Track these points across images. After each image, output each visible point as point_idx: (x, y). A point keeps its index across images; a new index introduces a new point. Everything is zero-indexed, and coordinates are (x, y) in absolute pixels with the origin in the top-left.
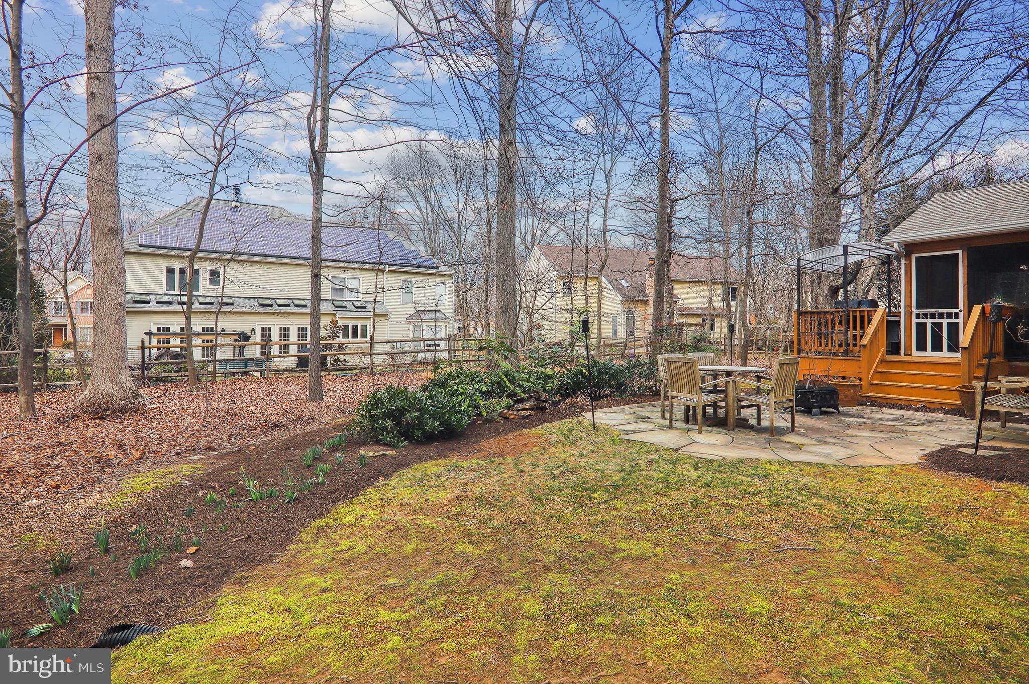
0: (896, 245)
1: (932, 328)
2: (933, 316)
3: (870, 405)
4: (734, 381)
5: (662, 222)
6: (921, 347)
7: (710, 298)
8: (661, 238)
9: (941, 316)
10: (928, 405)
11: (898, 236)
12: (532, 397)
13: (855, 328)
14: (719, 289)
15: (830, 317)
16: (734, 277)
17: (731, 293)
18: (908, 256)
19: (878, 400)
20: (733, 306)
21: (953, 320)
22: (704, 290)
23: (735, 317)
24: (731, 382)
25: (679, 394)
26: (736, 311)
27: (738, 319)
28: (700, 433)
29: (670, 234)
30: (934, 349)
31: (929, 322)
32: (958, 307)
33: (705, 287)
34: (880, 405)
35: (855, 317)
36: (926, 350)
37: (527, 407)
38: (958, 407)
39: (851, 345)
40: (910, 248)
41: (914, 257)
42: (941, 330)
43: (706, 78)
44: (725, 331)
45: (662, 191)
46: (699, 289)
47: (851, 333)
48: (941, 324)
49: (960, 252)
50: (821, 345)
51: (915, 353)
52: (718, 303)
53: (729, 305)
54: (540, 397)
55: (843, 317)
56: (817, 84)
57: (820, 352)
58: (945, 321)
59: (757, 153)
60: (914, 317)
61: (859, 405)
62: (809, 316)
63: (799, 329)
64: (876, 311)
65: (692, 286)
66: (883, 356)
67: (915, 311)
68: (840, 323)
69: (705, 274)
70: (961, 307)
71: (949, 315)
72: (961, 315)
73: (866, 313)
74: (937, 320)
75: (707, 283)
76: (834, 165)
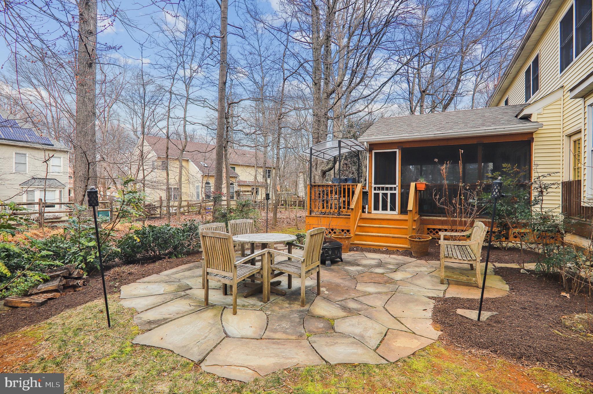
0: (365, 143)
1: (383, 197)
2: (383, 189)
3: (357, 251)
4: (269, 253)
5: (221, 118)
6: (376, 208)
7: (256, 175)
8: (220, 129)
9: (387, 189)
10: (389, 249)
11: (366, 138)
12: (58, 276)
13: (344, 197)
14: (261, 171)
15: (329, 189)
16: (269, 164)
17: (268, 172)
18: (370, 151)
19: (360, 246)
20: (269, 181)
21: (393, 192)
22: (252, 171)
23: (270, 187)
24: (266, 255)
25: (215, 271)
26: (270, 184)
27: (271, 189)
28: (235, 313)
29: (227, 128)
30: (383, 210)
31: (381, 192)
32: (395, 184)
33: (253, 169)
34: (362, 250)
35: (344, 189)
36: (379, 210)
37: (51, 288)
38: (406, 249)
39: (342, 208)
40: (372, 146)
41: (374, 152)
42: (387, 198)
43: (255, 39)
44: (264, 196)
45: (221, 95)
46: (249, 170)
47: (342, 199)
48: (387, 194)
49: (397, 150)
50: (323, 208)
51: (373, 212)
52: (260, 179)
53: (266, 180)
54: (70, 274)
55: (338, 189)
56: (317, 49)
57: (323, 213)
58: (389, 192)
59: (284, 82)
60: (373, 189)
61: (350, 251)
62: (317, 188)
63: (311, 197)
64: (357, 185)
65: (245, 168)
66: (361, 215)
67: (373, 186)
68: (336, 193)
69: (253, 161)
70: (397, 184)
71: (391, 189)
72: (397, 188)
73: (351, 186)
74: (385, 192)
75: (254, 166)
76: (325, 98)
